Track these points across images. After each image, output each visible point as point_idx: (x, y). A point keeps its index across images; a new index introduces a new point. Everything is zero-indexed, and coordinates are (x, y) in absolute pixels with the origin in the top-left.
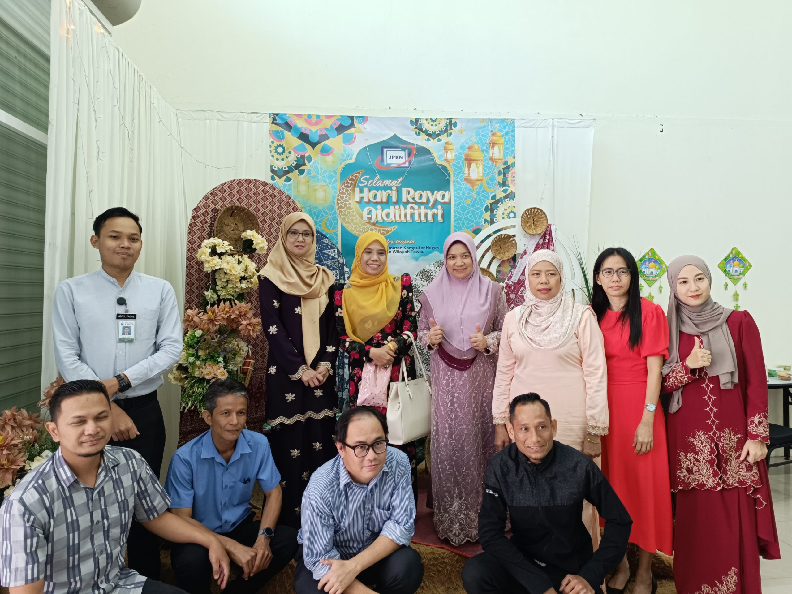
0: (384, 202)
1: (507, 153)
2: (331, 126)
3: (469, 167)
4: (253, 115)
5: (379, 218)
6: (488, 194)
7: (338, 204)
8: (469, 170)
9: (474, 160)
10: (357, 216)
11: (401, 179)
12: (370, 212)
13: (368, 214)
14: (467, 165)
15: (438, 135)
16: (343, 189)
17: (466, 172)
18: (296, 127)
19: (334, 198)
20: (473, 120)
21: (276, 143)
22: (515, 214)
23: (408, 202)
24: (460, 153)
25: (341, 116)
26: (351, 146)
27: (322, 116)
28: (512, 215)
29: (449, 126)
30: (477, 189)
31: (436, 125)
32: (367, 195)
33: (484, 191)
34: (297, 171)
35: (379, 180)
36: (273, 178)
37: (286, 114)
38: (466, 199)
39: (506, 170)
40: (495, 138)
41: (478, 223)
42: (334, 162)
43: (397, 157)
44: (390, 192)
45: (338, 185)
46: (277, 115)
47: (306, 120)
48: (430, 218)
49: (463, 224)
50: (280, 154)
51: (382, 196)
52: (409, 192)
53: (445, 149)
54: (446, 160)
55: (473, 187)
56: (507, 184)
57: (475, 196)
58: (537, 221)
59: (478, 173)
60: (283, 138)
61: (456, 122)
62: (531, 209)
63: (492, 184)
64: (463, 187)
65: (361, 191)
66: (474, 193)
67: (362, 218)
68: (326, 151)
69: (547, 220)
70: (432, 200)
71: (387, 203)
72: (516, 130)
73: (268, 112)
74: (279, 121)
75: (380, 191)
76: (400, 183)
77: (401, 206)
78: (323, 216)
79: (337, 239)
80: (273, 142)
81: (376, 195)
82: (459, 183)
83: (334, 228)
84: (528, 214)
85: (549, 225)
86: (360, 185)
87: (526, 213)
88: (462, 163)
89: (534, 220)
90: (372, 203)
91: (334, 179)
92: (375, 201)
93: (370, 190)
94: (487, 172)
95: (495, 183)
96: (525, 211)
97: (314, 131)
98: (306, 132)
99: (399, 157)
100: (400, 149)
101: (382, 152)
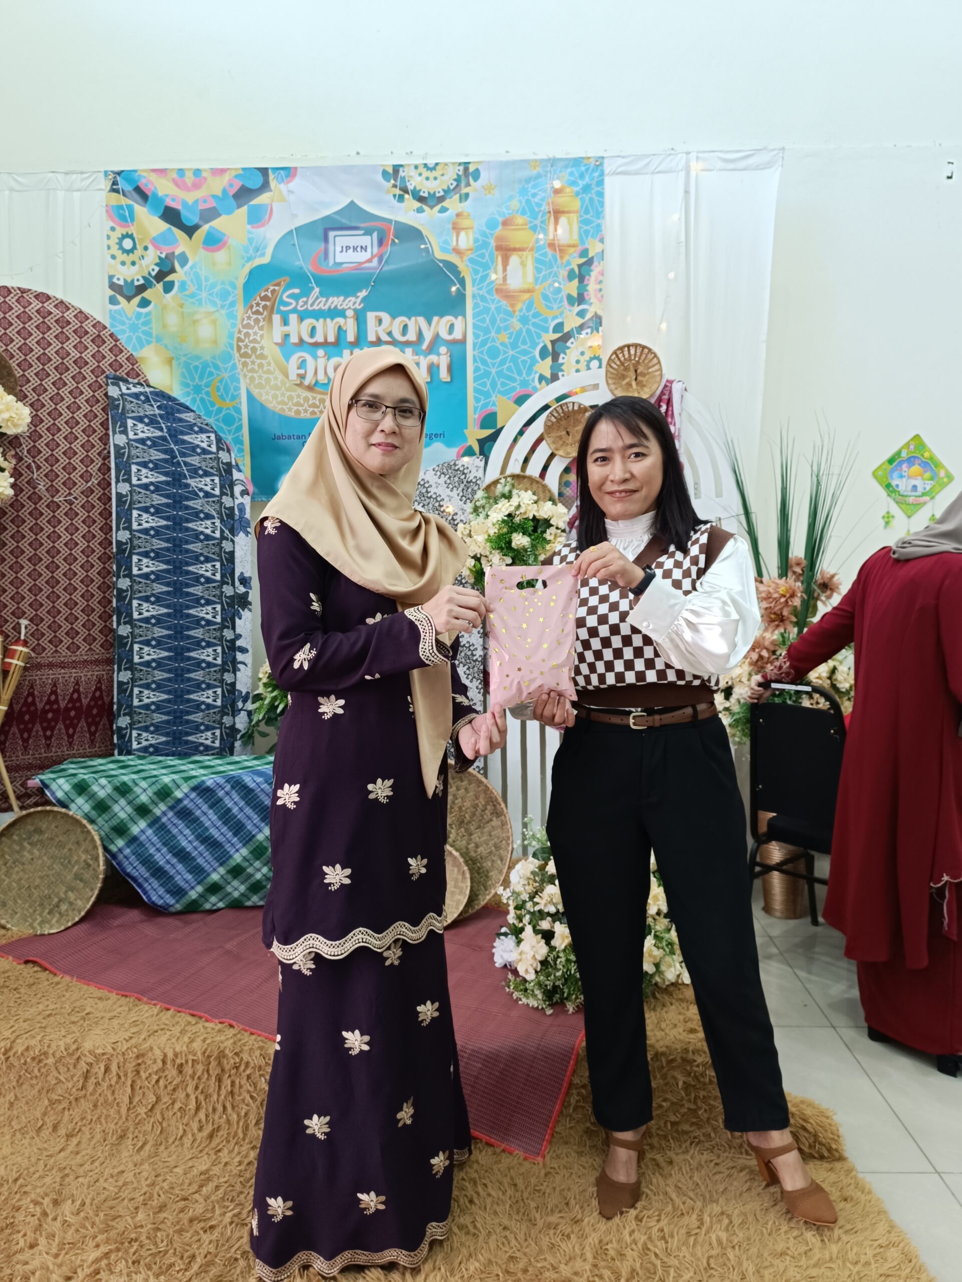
0: (331, 343)
1: (587, 232)
2: (224, 191)
3: (505, 263)
4: (74, 176)
5: (321, 376)
6: (545, 320)
7: (239, 348)
8: (505, 270)
9: (515, 250)
10: (277, 373)
11: (363, 294)
12: (302, 364)
13: (299, 368)
14: (500, 258)
15: (441, 199)
16: (249, 318)
17: (500, 274)
18: (155, 195)
19: (231, 336)
20: (514, 162)
21: (120, 231)
22: (600, 361)
24: (484, 235)
25: (243, 169)
26: (262, 230)
27: (205, 170)
28: (595, 363)
29: (463, 177)
30: (521, 310)
31: (435, 178)
32: (297, 329)
33: (536, 315)
34: (160, 287)
35: (317, 298)
36: (113, 301)
37: (135, 171)
38: (498, 331)
39: (584, 268)
40: (561, 200)
41: (525, 383)
42: (230, 264)
43: (355, 249)
44: (340, 320)
45: (240, 309)
46: (119, 173)
47: (175, 182)
49: (494, 385)
50: (128, 252)
51: (327, 329)
52: (380, 321)
53: (454, 228)
54: (457, 251)
55: (512, 306)
56: (587, 298)
57: (518, 326)
58: (644, 375)
59: (524, 274)
60: (132, 219)
61: (477, 171)
62: (629, 346)
63: (555, 300)
64: (493, 307)
65: (285, 322)
66: (514, 320)
67: (287, 377)
68: (214, 242)
69: (661, 369)
70: (428, 336)
71: (336, 345)
72: (608, 180)
73: (103, 170)
74: (122, 184)
75: (321, 320)
76: (364, 300)
78: (211, 374)
79: (240, 420)
80: (113, 229)
81: (314, 329)
82: (483, 298)
83: (234, 398)
84: (622, 359)
85: (668, 381)
86: (283, 308)
87: (617, 356)
88: (489, 255)
89: (636, 371)
90: (306, 346)
91: (230, 299)
92: (312, 341)
93: (301, 319)
94: (543, 273)
95: (562, 297)
96: (615, 353)
97: (190, 202)
98: (173, 204)
99: (359, 249)
100: (362, 232)
101: (326, 239)
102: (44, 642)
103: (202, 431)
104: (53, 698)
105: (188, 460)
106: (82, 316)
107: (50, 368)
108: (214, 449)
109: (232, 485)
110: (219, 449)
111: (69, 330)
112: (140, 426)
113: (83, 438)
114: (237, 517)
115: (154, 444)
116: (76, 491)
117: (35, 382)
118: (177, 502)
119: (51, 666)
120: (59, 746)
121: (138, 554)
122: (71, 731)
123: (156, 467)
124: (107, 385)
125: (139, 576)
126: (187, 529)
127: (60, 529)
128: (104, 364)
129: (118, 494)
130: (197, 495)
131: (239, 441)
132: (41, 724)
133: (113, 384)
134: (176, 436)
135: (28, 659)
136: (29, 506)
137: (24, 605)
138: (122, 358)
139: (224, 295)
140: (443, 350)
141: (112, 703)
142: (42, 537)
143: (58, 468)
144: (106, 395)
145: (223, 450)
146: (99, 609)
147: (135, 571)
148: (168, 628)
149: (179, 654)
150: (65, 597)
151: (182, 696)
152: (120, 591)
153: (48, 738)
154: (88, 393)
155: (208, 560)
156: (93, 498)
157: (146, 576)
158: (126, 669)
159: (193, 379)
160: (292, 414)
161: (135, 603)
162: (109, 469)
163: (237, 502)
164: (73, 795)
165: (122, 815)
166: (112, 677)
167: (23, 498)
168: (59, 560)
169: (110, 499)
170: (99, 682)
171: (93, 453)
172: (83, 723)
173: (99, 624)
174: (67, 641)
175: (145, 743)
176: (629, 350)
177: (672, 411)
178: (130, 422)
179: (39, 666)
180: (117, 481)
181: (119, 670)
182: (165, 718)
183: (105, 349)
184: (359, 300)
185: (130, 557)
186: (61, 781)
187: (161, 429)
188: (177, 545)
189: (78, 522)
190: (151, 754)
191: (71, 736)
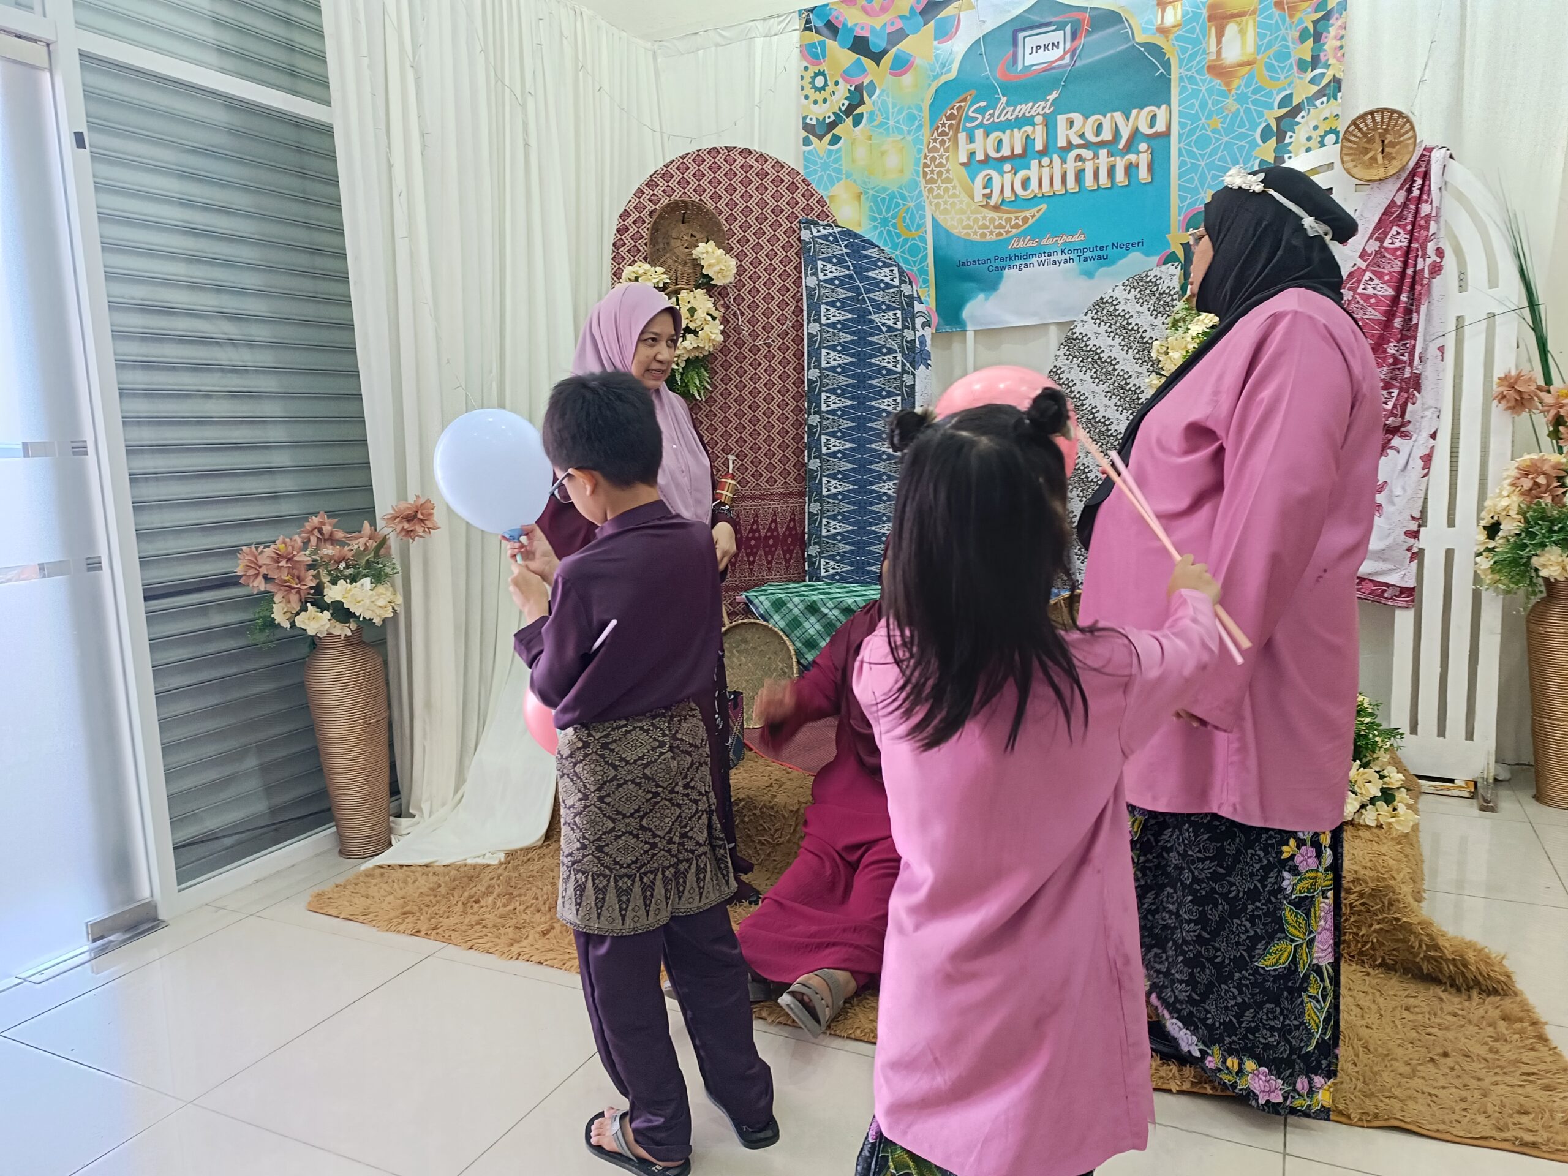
0: (1019, 156)
2: (912, 9)
3: (1220, 35)
4: (772, 21)
5: (1008, 193)
6: (1269, 95)
7: (925, 174)
8: (1219, 42)
9: (1233, 16)
10: (963, 195)
11: (1055, 95)
12: (989, 183)
13: (984, 188)
14: (1213, 30)
16: (935, 140)
17: (1213, 49)
18: (845, 25)
19: (917, 163)
21: (813, 69)
22: (1337, 133)
23: (1070, 146)
24: (1196, 6)
26: (949, 44)
28: (1331, 138)
30: (1237, 89)
32: (983, 146)
33: (1256, 91)
34: (849, 121)
35: (1004, 108)
36: (806, 142)
37: (827, 5)
38: (1209, 117)
39: (1320, 26)
42: (916, 86)
43: (1046, 47)
44: (1028, 129)
45: (926, 131)
46: (812, 10)
47: (862, 8)
48: (1120, 177)
49: (1202, 179)
50: (820, 90)
51: (1013, 141)
52: (1071, 123)
53: (1159, 4)
54: (1163, 31)
55: (1228, 84)
56: (1323, 59)
57: (1234, 106)
58: (1393, 145)
59: (1243, 44)
60: (824, 56)
62: (1372, 113)
63: (1282, 69)
64: (1203, 88)
65: (971, 139)
66: (1230, 101)
67: (973, 199)
68: (902, 66)
69: (1415, 137)
71: (1024, 156)
73: (797, 10)
74: (816, 22)
75: (1008, 132)
76: (1052, 104)
77: (1055, 157)
78: (898, 204)
79: (925, 249)
80: (806, 69)
81: (1000, 141)
82: (1191, 79)
83: (919, 227)
84: (1365, 129)
85: (1425, 149)
86: (968, 125)
87: (1357, 127)
88: (1201, 29)
89: (1383, 142)
90: (991, 161)
91: (917, 123)
92: (998, 155)
93: (987, 134)
94: (1268, 39)
95: (1291, 64)
96: (1354, 123)
97: (878, 28)
98: (863, 33)
99: (1050, 47)
100: (1053, 28)
101: (1015, 43)
102: (748, 476)
103: (886, 265)
104: (755, 527)
105: (871, 295)
106: (779, 165)
107: (751, 220)
108: (896, 283)
109: (913, 318)
110: (902, 282)
111: (767, 182)
112: (829, 266)
113: (779, 283)
114: (918, 350)
115: (842, 283)
116: (774, 334)
117: (739, 233)
118: (862, 338)
119: (753, 497)
120: (760, 571)
121: (826, 391)
122: (769, 558)
123: (844, 305)
124: (800, 229)
125: (827, 412)
126: (871, 365)
127: (760, 371)
128: (798, 210)
129: (809, 333)
130: (880, 330)
131: (923, 271)
132: (746, 549)
133: (805, 228)
134: (861, 273)
135: (735, 491)
136: (735, 350)
137: (732, 442)
138: (813, 201)
139: (912, 118)
140: (1143, 146)
141: (803, 533)
142: (746, 379)
143: (758, 314)
144: (799, 239)
145: (905, 282)
146: (792, 445)
147: (824, 408)
148: (853, 462)
149: (862, 487)
150: (764, 434)
151: (864, 528)
152: (810, 426)
153: (751, 563)
154: (783, 239)
155: (890, 394)
156: (788, 340)
157: (833, 412)
158: (816, 501)
159: (880, 213)
160: (978, 238)
161: (824, 438)
162: (802, 311)
163: (918, 334)
164: (771, 611)
165: (812, 631)
166: (804, 509)
167: (730, 344)
168: (759, 400)
169: (803, 340)
170: (793, 513)
171: (788, 297)
172: (779, 551)
173: (793, 459)
174: (766, 475)
175: (832, 571)
176: (1373, 118)
177: (1430, 186)
178: (820, 264)
179: (743, 498)
180: (809, 322)
181: (810, 502)
182: (850, 548)
183: (798, 195)
184: (1049, 103)
185: (819, 394)
186: (762, 598)
187: (848, 268)
188: (862, 381)
189: (775, 363)
190: (838, 581)
191: (770, 562)
